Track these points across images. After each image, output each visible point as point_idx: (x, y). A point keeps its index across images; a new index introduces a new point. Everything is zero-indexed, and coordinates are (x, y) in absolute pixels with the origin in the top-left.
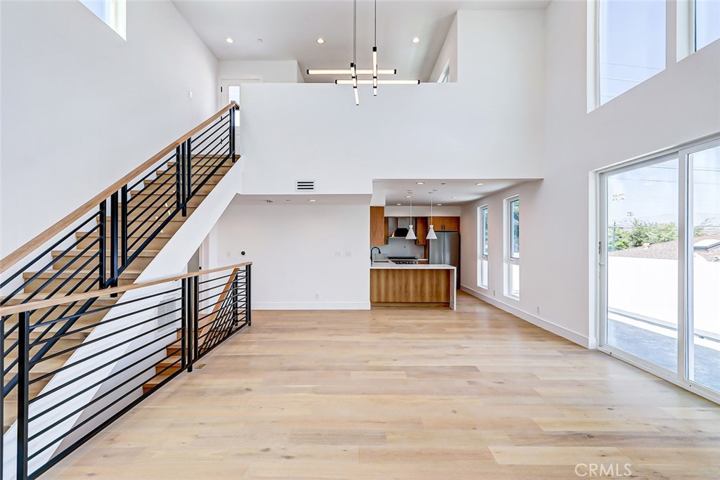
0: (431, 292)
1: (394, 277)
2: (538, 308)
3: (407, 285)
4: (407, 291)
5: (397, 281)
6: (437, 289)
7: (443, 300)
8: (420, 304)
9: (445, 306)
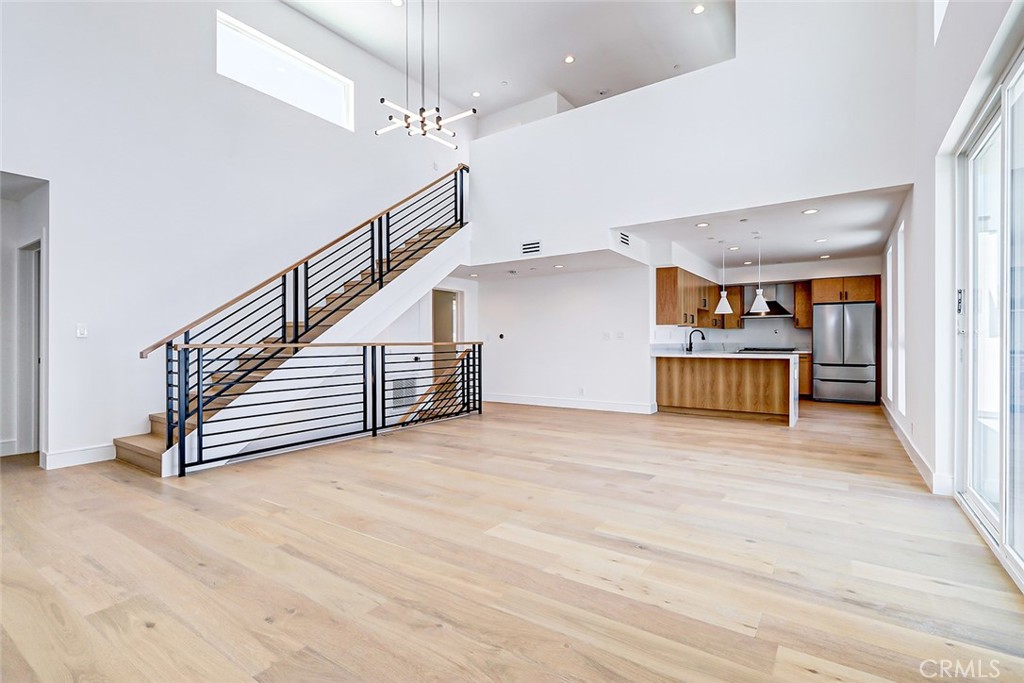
0: (756, 396)
1: (693, 370)
3: (714, 383)
4: (714, 393)
5: (698, 378)
6: (765, 392)
7: (777, 409)
9: (782, 421)
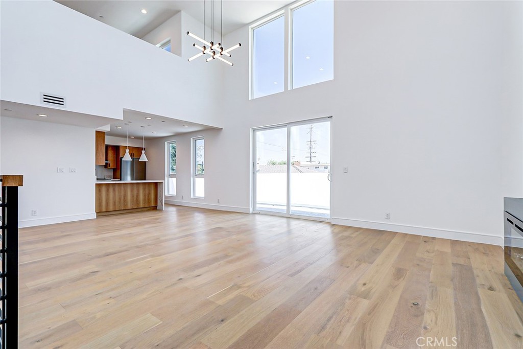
0: (144, 200)
1: (114, 190)
2: (218, 200)
4: (125, 201)
5: (117, 193)
6: (148, 197)
7: (153, 204)
8: (136, 210)
9: (154, 209)
